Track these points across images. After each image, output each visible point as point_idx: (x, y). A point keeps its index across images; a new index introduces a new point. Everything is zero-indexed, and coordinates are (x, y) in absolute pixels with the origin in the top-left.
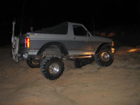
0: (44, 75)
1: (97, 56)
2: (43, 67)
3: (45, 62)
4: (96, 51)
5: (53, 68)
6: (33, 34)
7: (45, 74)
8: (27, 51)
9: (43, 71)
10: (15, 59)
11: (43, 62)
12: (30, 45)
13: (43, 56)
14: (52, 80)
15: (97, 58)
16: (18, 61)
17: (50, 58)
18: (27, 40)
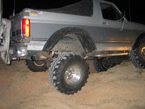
0: (55, 86)
1: (135, 52)
2: (54, 73)
3: (57, 64)
4: (133, 44)
5: (71, 74)
6: (35, 12)
7: (57, 85)
8: (25, 44)
9: (55, 81)
10: (4, 58)
11: (55, 64)
12: (30, 32)
13: (53, 53)
14: (69, 94)
15: (135, 56)
16: (9, 63)
17: (66, 56)
18: (24, 23)
